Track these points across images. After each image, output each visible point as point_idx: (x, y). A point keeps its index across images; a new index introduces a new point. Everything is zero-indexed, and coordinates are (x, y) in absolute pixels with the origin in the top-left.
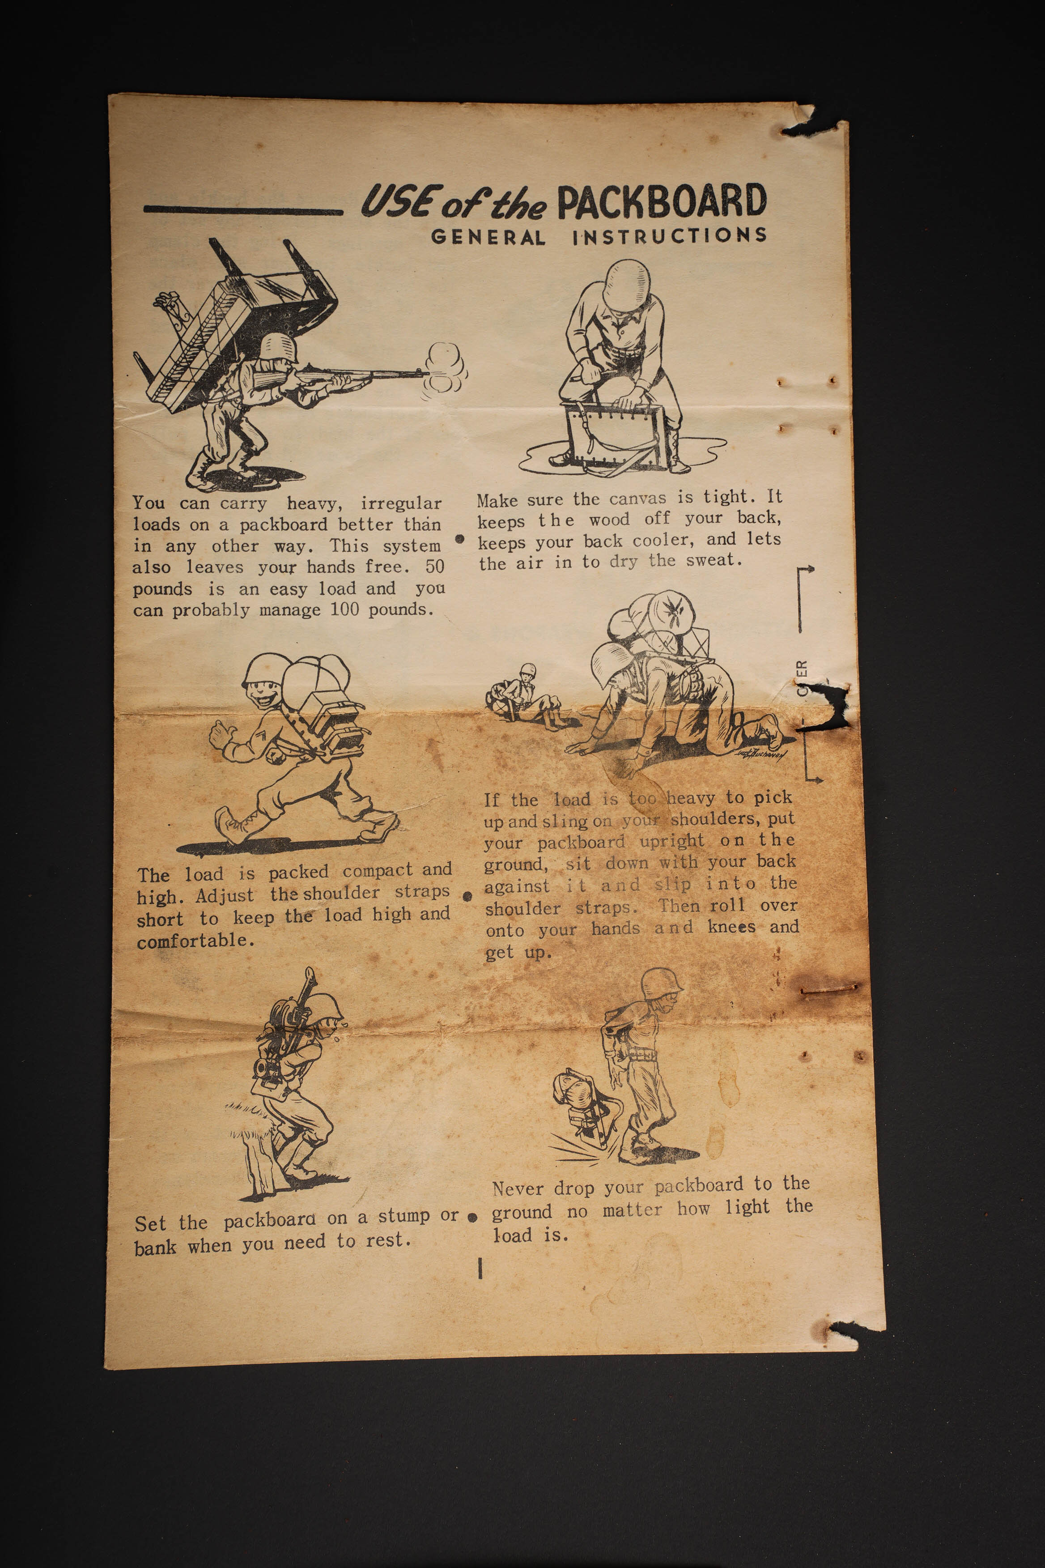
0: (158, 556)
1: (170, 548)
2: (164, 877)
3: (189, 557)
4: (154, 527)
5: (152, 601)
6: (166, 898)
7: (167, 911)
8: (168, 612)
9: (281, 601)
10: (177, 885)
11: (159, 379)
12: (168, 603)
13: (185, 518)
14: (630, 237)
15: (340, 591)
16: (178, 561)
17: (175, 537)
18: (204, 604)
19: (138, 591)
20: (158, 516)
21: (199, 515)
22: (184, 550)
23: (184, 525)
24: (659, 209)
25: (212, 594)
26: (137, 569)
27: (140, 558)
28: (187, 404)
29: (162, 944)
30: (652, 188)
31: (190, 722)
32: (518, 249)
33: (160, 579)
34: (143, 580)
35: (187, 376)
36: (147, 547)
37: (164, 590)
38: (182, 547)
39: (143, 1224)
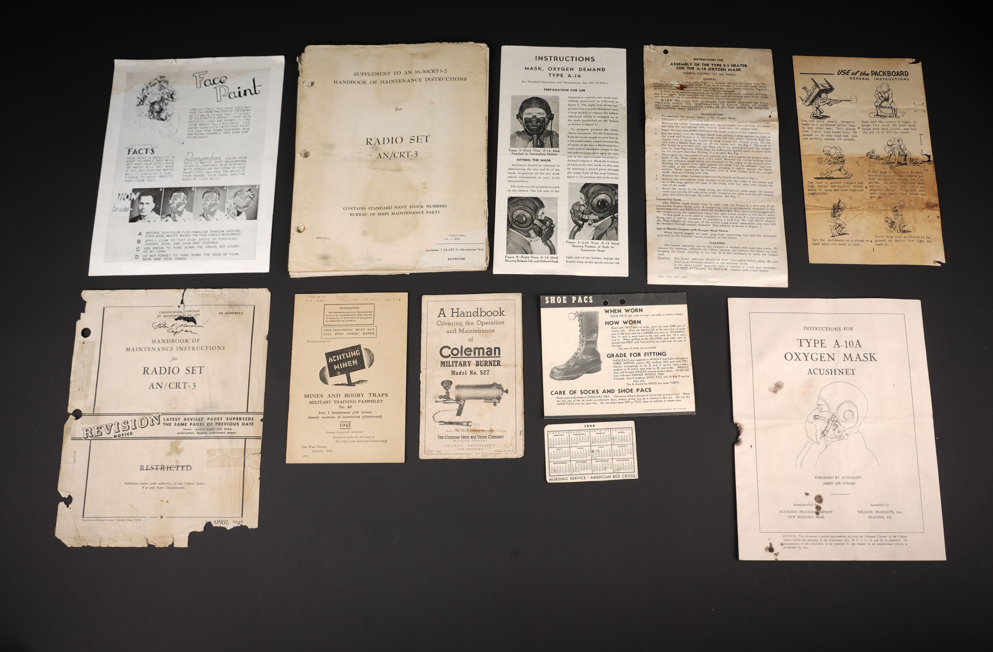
0: (806, 129)
1: (808, 128)
2: (812, 183)
3: (812, 130)
4: (805, 125)
5: (806, 137)
6: (812, 186)
7: (813, 188)
8: (809, 139)
9: (828, 138)
10: (814, 184)
11: (804, 101)
12: (809, 137)
13: (811, 123)
14: (885, 79)
15: (838, 136)
16: (810, 130)
17: (809, 127)
18: (815, 138)
19: (803, 135)
20: (806, 123)
21: (813, 123)
23: (810, 124)
24: (889, 75)
25: (816, 136)
26: (803, 132)
27: (803, 130)
28: (809, 105)
29: (813, 194)
30: (888, 72)
31: (814, 157)
32: (865, 80)
33: (807, 133)
34: (804, 133)
35: (809, 100)
36: (804, 128)
37: (808, 135)
39: (814, 240)
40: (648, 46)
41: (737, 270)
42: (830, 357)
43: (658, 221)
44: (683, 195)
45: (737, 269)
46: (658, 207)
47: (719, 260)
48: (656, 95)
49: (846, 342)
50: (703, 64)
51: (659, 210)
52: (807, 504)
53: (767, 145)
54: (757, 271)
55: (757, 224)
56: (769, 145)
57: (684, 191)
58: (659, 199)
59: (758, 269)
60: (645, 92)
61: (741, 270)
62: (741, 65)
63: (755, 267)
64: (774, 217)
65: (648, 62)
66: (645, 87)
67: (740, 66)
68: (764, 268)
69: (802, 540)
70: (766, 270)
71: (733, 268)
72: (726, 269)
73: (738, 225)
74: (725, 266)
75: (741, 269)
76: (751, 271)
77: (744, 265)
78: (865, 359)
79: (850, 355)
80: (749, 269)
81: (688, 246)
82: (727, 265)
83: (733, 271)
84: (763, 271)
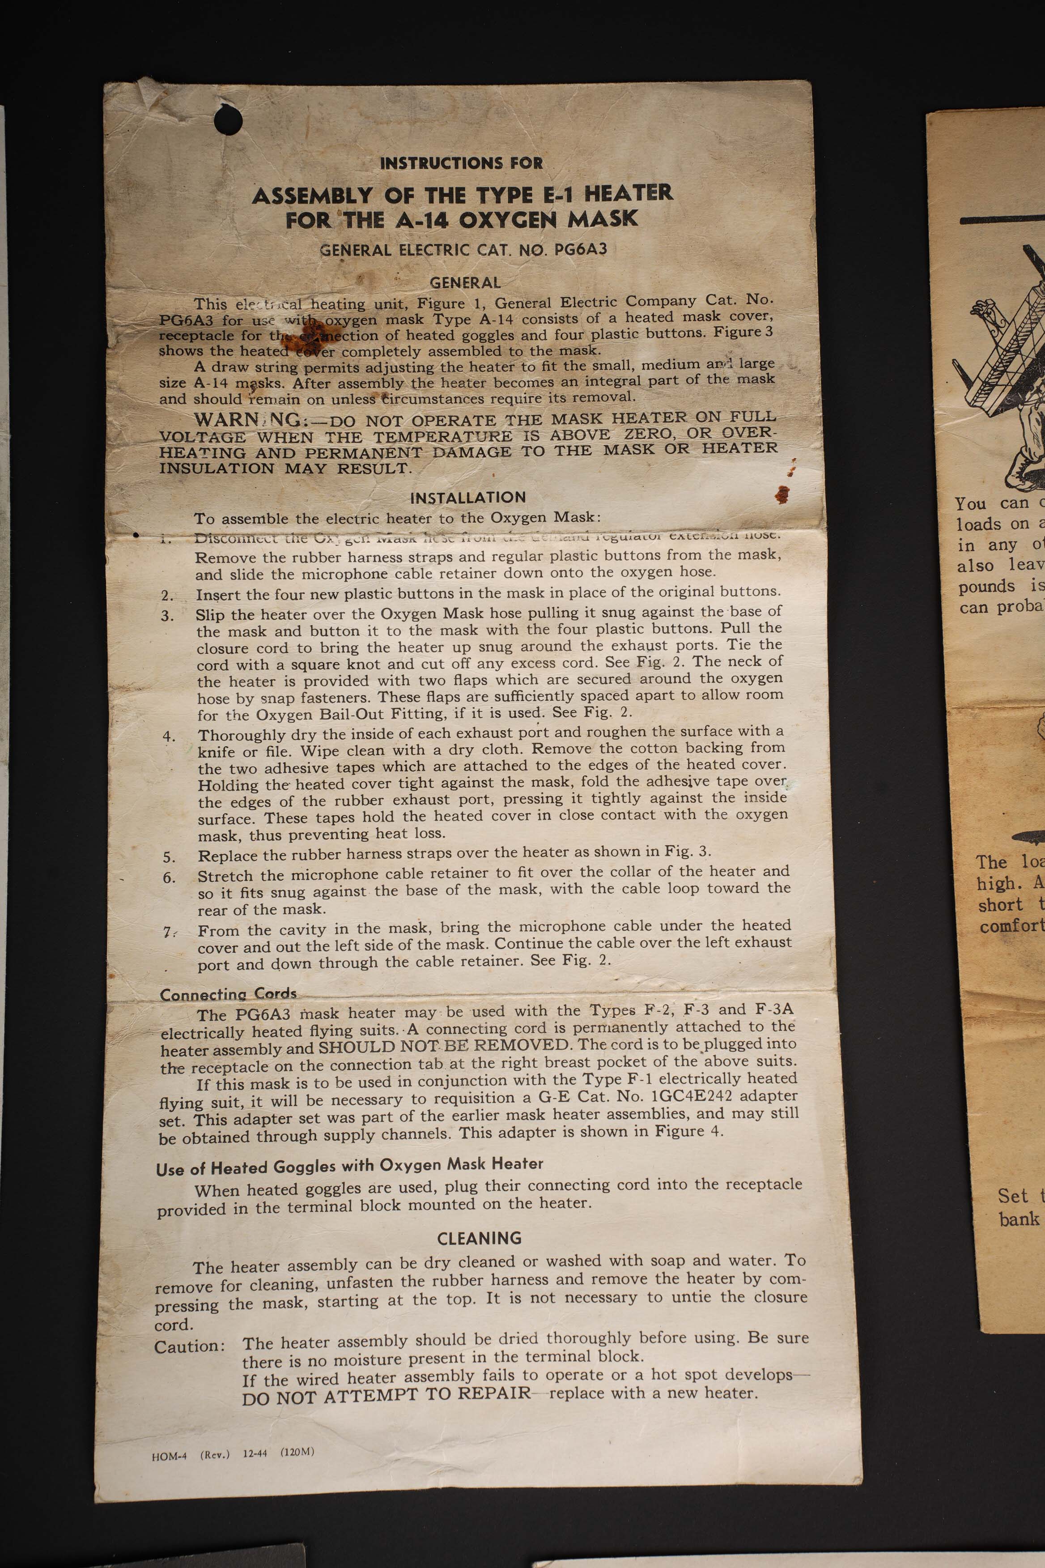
0: (982, 554)
1: (993, 547)
2: (1002, 864)
3: (1011, 555)
4: (976, 527)
5: (977, 598)
6: (1005, 884)
7: (1007, 896)
8: (993, 609)
10: (1014, 871)
11: (978, 384)
12: (992, 599)
13: (1006, 517)
16: (1000, 559)
17: (997, 537)
18: (1026, 599)
19: (964, 589)
20: (980, 516)
21: (1019, 514)
22: (1006, 549)
23: (1005, 525)
25: (1034, 590)
26: (962, 568)
27: (964, 557)
28: (1004, 407)
29: (1004, 928)
31: (1019, 714)
33: (984, 577)
34: (969, 578)
35: (1004, 380)
36: (970, 547)
37: (988, 588)
38: (1003, 545)
39: (1005, 1196)
40: (126, 86)
41: (585, 1395)
43: (164, 1123)
44: (307, 964)
45: (584, 1385)
46: (170, 1044)
47: (486, 1340)
48: (168, 392)
50: (431, 190)
51: (176, 1061)
53: (765, 655)
54: (692, 1394)
55: (701, 1115)
56: (775, 654)
57: (311, 938)
58: (176, 998)
59: (700, 1384)
60: (110, 374)
61: (608, 1395)
62: (639, 187)
63: (680, 1375)
64: (788, 1071)
65: (130, 185)
66: (111, 341)
67: (633, 193)
68: (733, 1375)
70: (742, 1385)
71: (565, 1385)
72: (524, 1393)
73: (595, 1124)
74: (519, 1376)
75: (608, 1385)
76: (657, 1395)
77: (620, 1367)
80: (648, 1385)
81: (324, 1266)
82: (532, 1367)
83: (565, 1399)
84: (723, 1394)
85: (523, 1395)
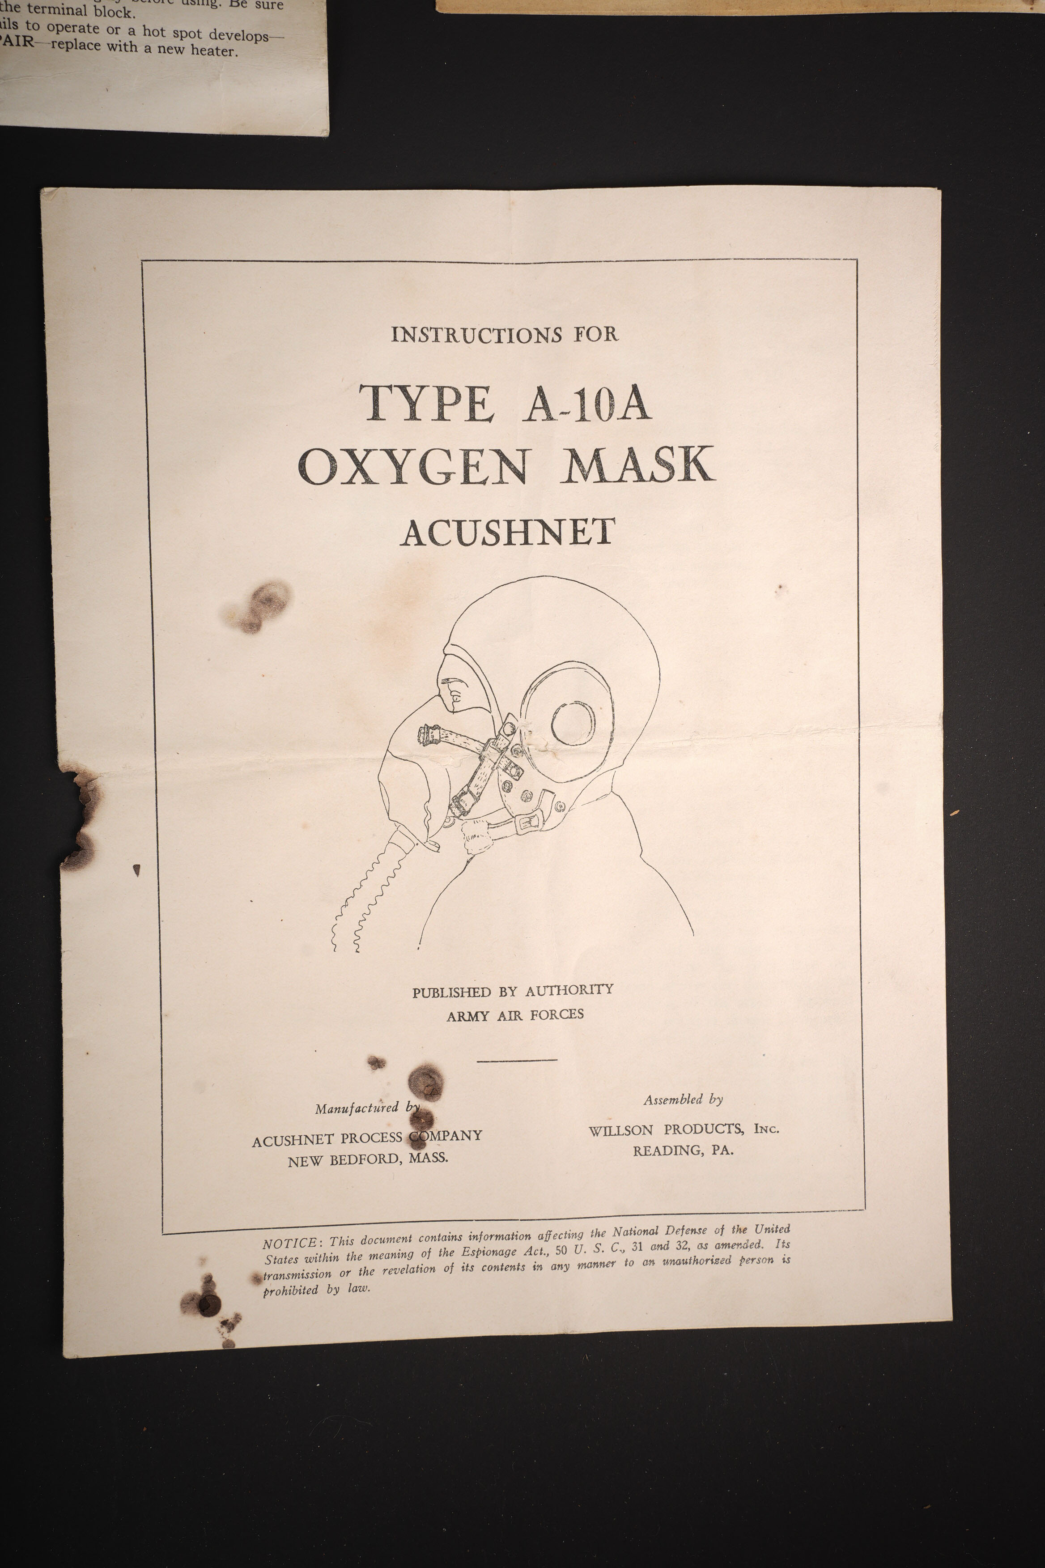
41: (83, 46)
42: (509, 464)
45: (82, 38)
49: (581, 393)
52: (376, 1103)
54: (180, 51)
59: (187, 43)
61: (104, 48)
63: (169, 33)
68: (216, 35)
69: (343, 1257)
70: (222, 44)
71: (64, 36)
72: (28, 41)
74: (22, 26)
75: (104, 38)
76: (148, 49)
77: (114, 22)
78: (662, 473)
79: (596, 456)
80: (140, 40)
82: (34, 18)
83: (65, 49)
84: (207, 52)
85: (27, 43)
